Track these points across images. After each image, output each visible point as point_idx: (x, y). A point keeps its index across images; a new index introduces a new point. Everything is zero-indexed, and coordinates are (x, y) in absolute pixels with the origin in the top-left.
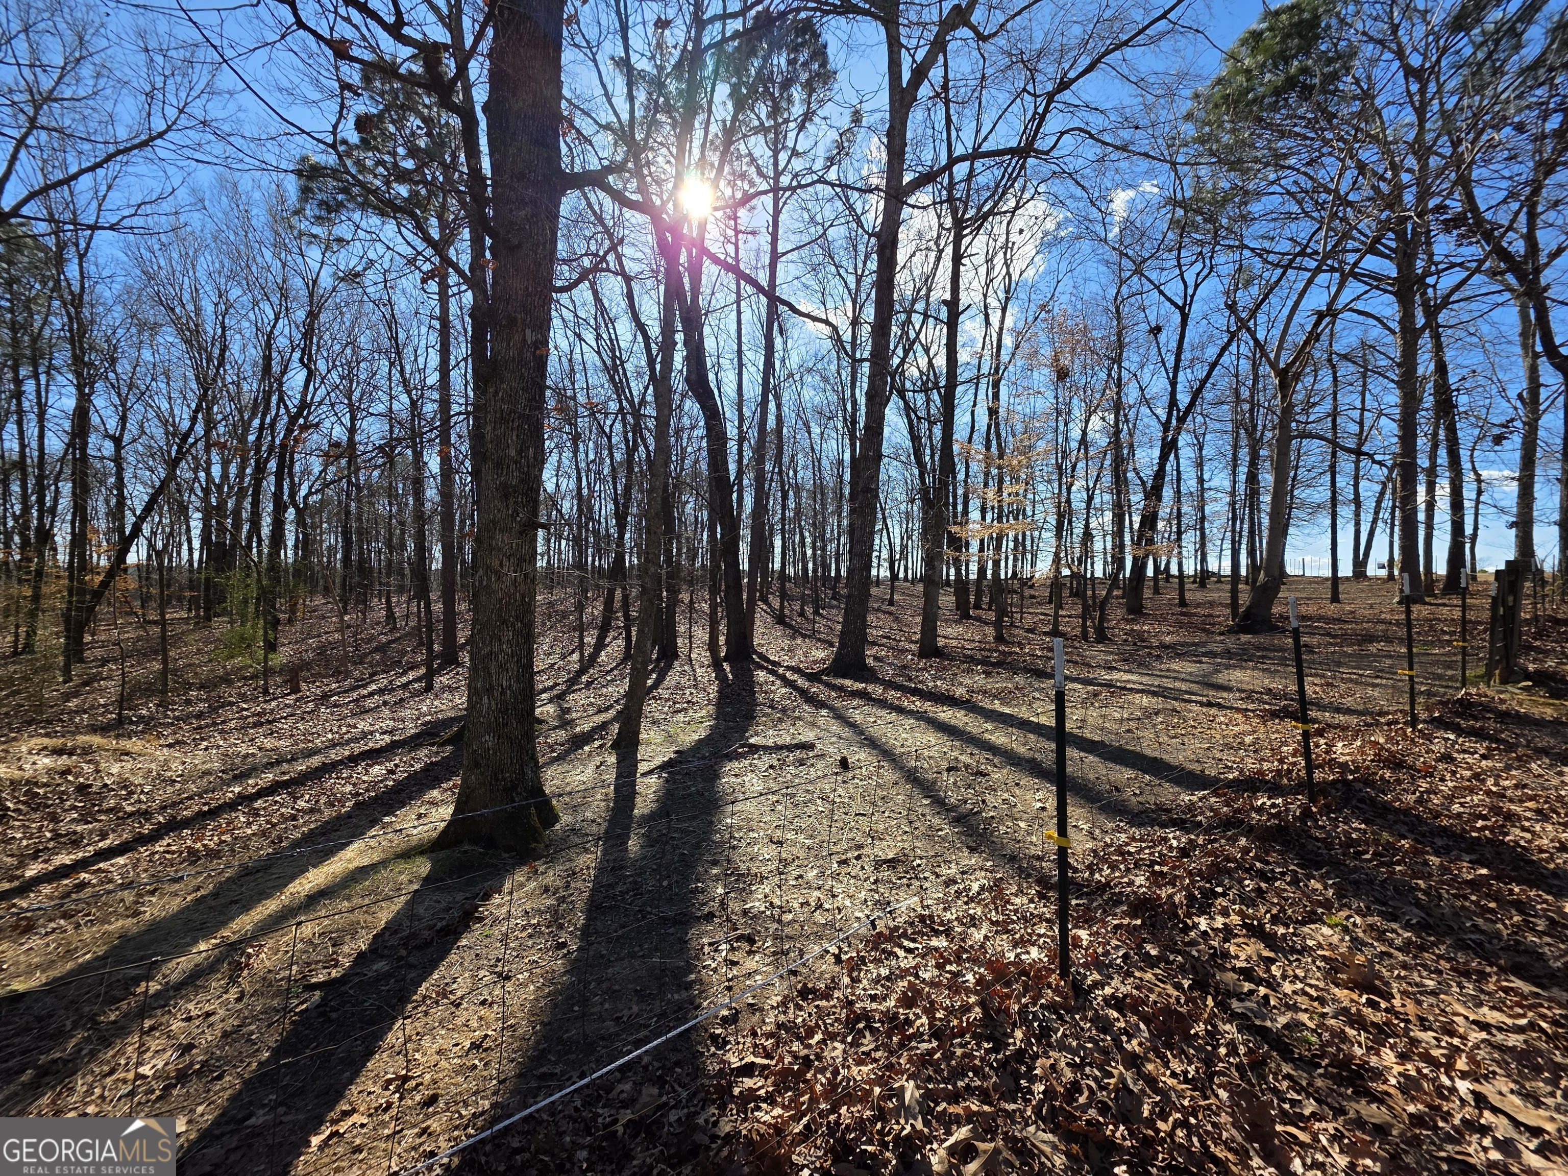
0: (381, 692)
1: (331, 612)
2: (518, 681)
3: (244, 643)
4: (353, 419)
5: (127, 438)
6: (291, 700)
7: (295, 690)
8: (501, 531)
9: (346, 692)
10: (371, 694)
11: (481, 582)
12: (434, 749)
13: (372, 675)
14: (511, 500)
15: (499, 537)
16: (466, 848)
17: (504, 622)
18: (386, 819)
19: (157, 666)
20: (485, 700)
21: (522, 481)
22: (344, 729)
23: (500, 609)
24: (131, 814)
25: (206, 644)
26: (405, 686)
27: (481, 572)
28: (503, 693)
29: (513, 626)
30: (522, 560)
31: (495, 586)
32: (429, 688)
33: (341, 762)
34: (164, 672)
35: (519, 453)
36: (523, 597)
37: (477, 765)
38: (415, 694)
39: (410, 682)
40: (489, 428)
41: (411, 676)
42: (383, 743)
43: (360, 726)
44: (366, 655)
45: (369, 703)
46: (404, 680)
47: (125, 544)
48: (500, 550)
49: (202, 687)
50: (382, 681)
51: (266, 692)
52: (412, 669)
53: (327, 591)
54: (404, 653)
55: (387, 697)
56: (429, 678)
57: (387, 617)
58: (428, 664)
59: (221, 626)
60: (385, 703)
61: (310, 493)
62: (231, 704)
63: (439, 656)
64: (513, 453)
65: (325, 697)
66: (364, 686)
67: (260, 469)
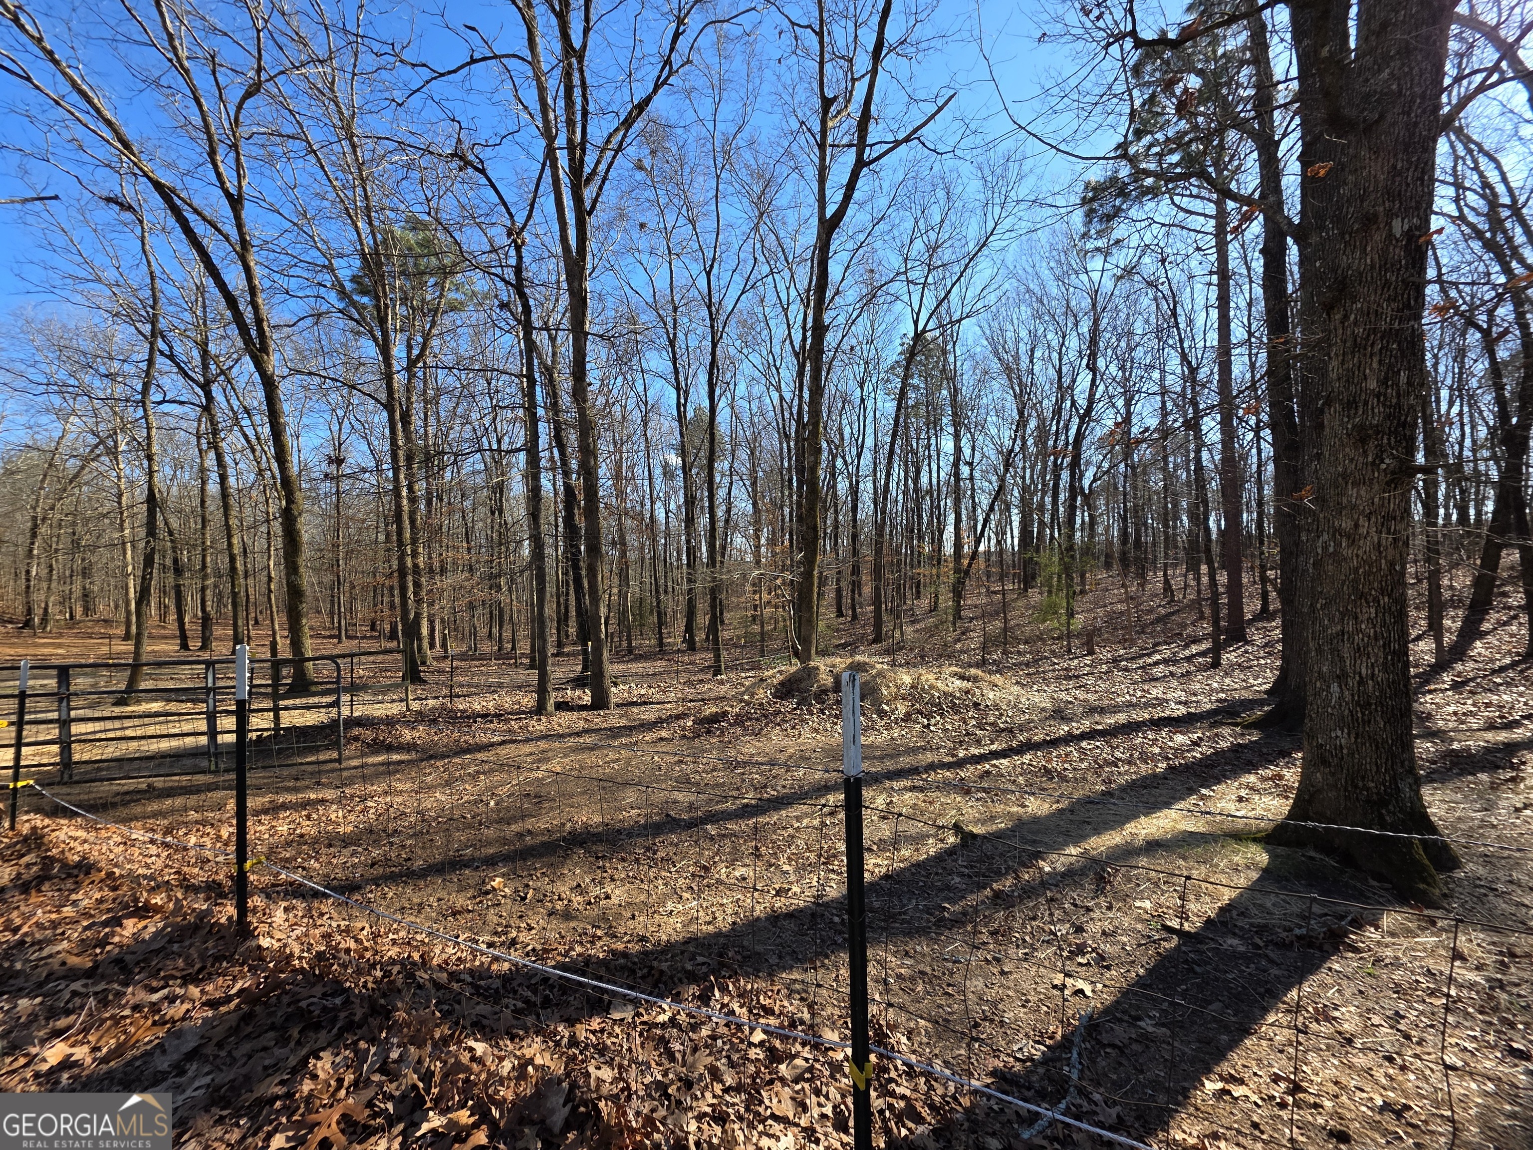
0: (1165, 661)
1: (1113, 583)
2: (1385, 670)
3: (1049, 611)
4: (1128, 404)
5: (976, 461)
6: (1088, 660)
7: (1091, 652)
8: (1356, 484)
9: (1133, 659)
10: (1156, 663)
11: (1325, 548)
12: (1238, 729)
13: (1156, 645)
14: (1372, 445)
15: (1352, 492)
16: (1312, 854)
17: (1362, 596)
18: (1204, 791)
19: (999, 624)
20: (1335, 687)
21: (1388, 417)
22: (1139, 694)
23: (1356, 581)
24: (1003, 730)
25: (1027, 609)
26: (1189, 659)
27: (1325, 537)
28: (1361, 682)
29: (1376, 600)
30: (1389, 517)
31: (1347, 552)
32: (1216, 664)
33: (1143, 723)
34: (1005, 630)
35: (1383, 382)
36: (1392, 564)
37: (1325, 762)
38: (1201, 669)
39: (1193, 656)
40: (1334, 363)
41: (1194, 649)
42: (1179, 713)
43: (1154, 692)
44: (1146, 625)
45: (1158, 671)
46: (1187, 653)
47: (978, 542)
48: (1354, 507)
49: (1026, 642)
50: (1166, 652)
51: (1069, 651)
52: (1194, 642)
53: (1108, 566)
54: (1184, 626)
55: (1172, 668)
56: (1216, 652)
57: (1165, 590)
58: (1214, 636)
59: (1035, 596)
60: (1172, 674)
61: (1095, 480)
62: (1046, 658)
63: (1227, 631)
64: (1372, 384)
65: (1115, 661)
66: (1149, 655)
67: (1057, 468)
